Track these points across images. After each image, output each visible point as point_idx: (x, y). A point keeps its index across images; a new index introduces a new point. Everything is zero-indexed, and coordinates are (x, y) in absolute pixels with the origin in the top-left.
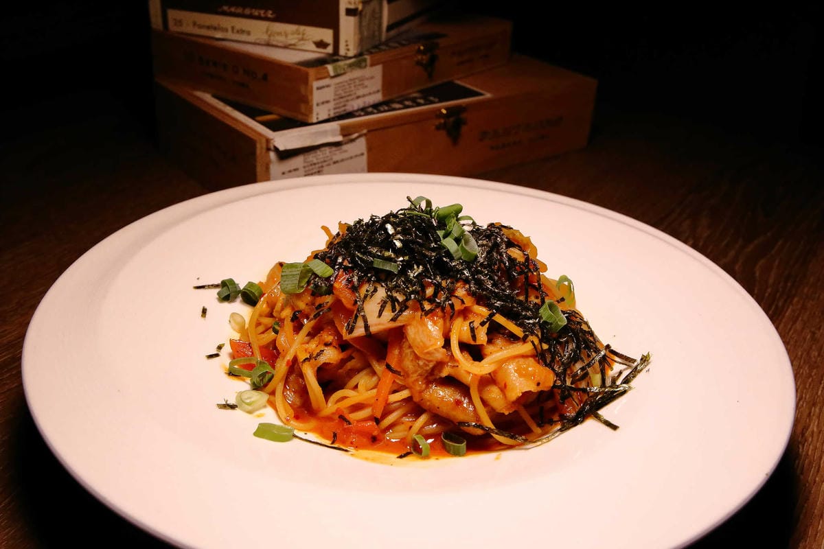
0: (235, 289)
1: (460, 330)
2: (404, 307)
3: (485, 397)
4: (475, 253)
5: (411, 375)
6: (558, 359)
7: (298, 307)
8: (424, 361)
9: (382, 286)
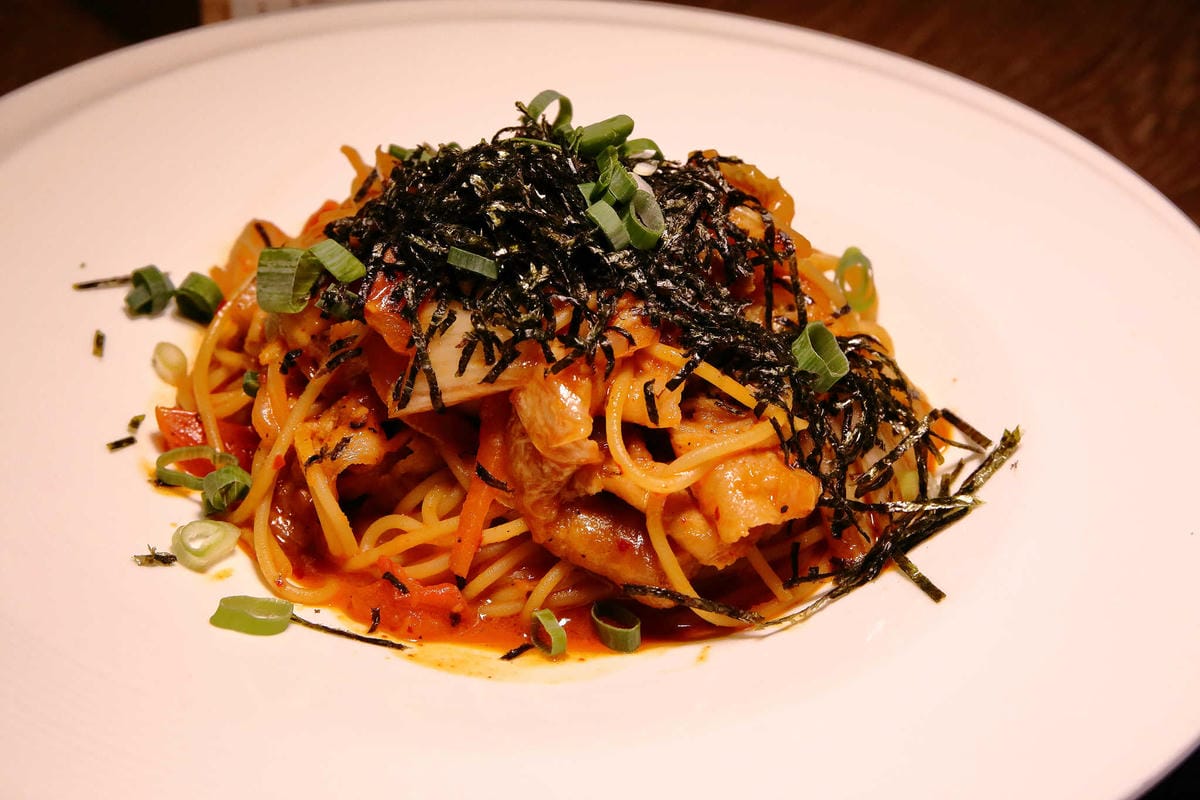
0: (162, 290)
1: (625, 397)
2: (510, 354)
3: (678, 535)
4: (656, 233)
5: (528, 492)
6: (829, 446)
7: (294, 341)
8: (553, 465)
9: (465, 309)
